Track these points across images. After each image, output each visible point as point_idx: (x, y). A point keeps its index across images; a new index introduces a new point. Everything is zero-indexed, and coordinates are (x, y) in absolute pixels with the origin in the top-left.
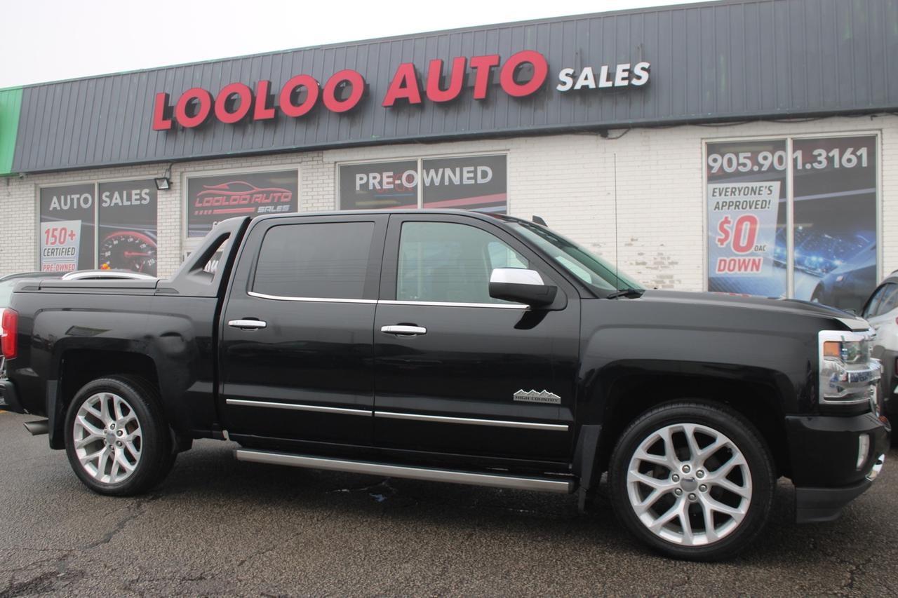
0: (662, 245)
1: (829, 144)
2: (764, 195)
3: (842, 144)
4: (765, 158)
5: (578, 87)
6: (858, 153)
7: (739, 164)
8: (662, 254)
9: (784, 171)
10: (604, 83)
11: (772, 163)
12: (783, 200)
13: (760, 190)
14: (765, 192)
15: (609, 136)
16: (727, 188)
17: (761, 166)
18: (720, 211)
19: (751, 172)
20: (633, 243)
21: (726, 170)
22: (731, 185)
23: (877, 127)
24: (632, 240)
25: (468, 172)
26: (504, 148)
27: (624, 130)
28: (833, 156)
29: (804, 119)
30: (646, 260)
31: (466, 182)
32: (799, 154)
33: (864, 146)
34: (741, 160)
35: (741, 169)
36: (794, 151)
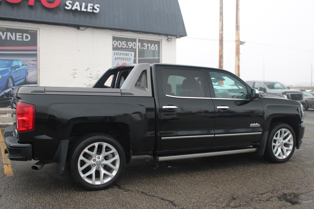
0: (98, 71)
1: (148, 42)
2: (130, 57)
3: (151, 42)
4: (130, 44)
5: (73, 9)
6: (155, 46)
7: (122, 45)
8: (98, 74)
9: (136, 49)
10: (83, 9)
11: (132, 46)
12: (135, 58)
13: (128, 55)
14: (130, 55)
15: (80, 29)
16: (118, 53)
17: (129, 46)
18: (116, 60)
19: (126, 48)
20: (88, 70)
21: (118, 47)
22: (120, 52)
23: (161, 39)
24: (88, 69)
25: (19, 35)
26: (37, 27)
27: (85, 28)
28: (149, 46)
29: (142, 33)
30: (92, 76)
31: (18, 39)
32: (140, 44)
33: (157, 44)
34: (123, 44)
35: (123, 46)
36: (138, 43)
